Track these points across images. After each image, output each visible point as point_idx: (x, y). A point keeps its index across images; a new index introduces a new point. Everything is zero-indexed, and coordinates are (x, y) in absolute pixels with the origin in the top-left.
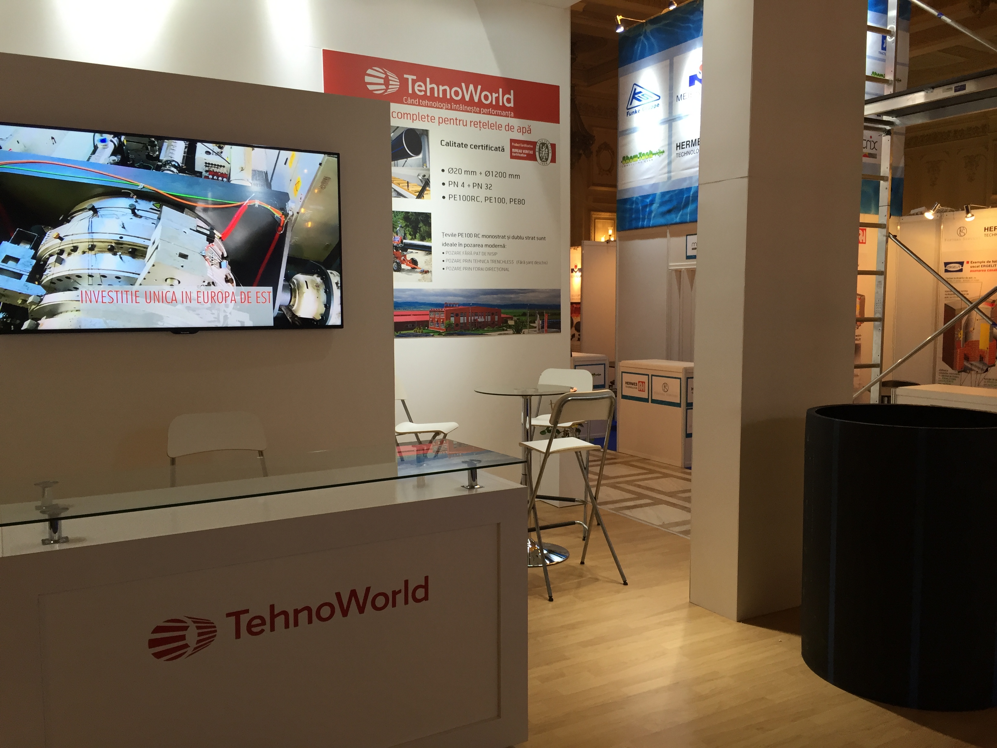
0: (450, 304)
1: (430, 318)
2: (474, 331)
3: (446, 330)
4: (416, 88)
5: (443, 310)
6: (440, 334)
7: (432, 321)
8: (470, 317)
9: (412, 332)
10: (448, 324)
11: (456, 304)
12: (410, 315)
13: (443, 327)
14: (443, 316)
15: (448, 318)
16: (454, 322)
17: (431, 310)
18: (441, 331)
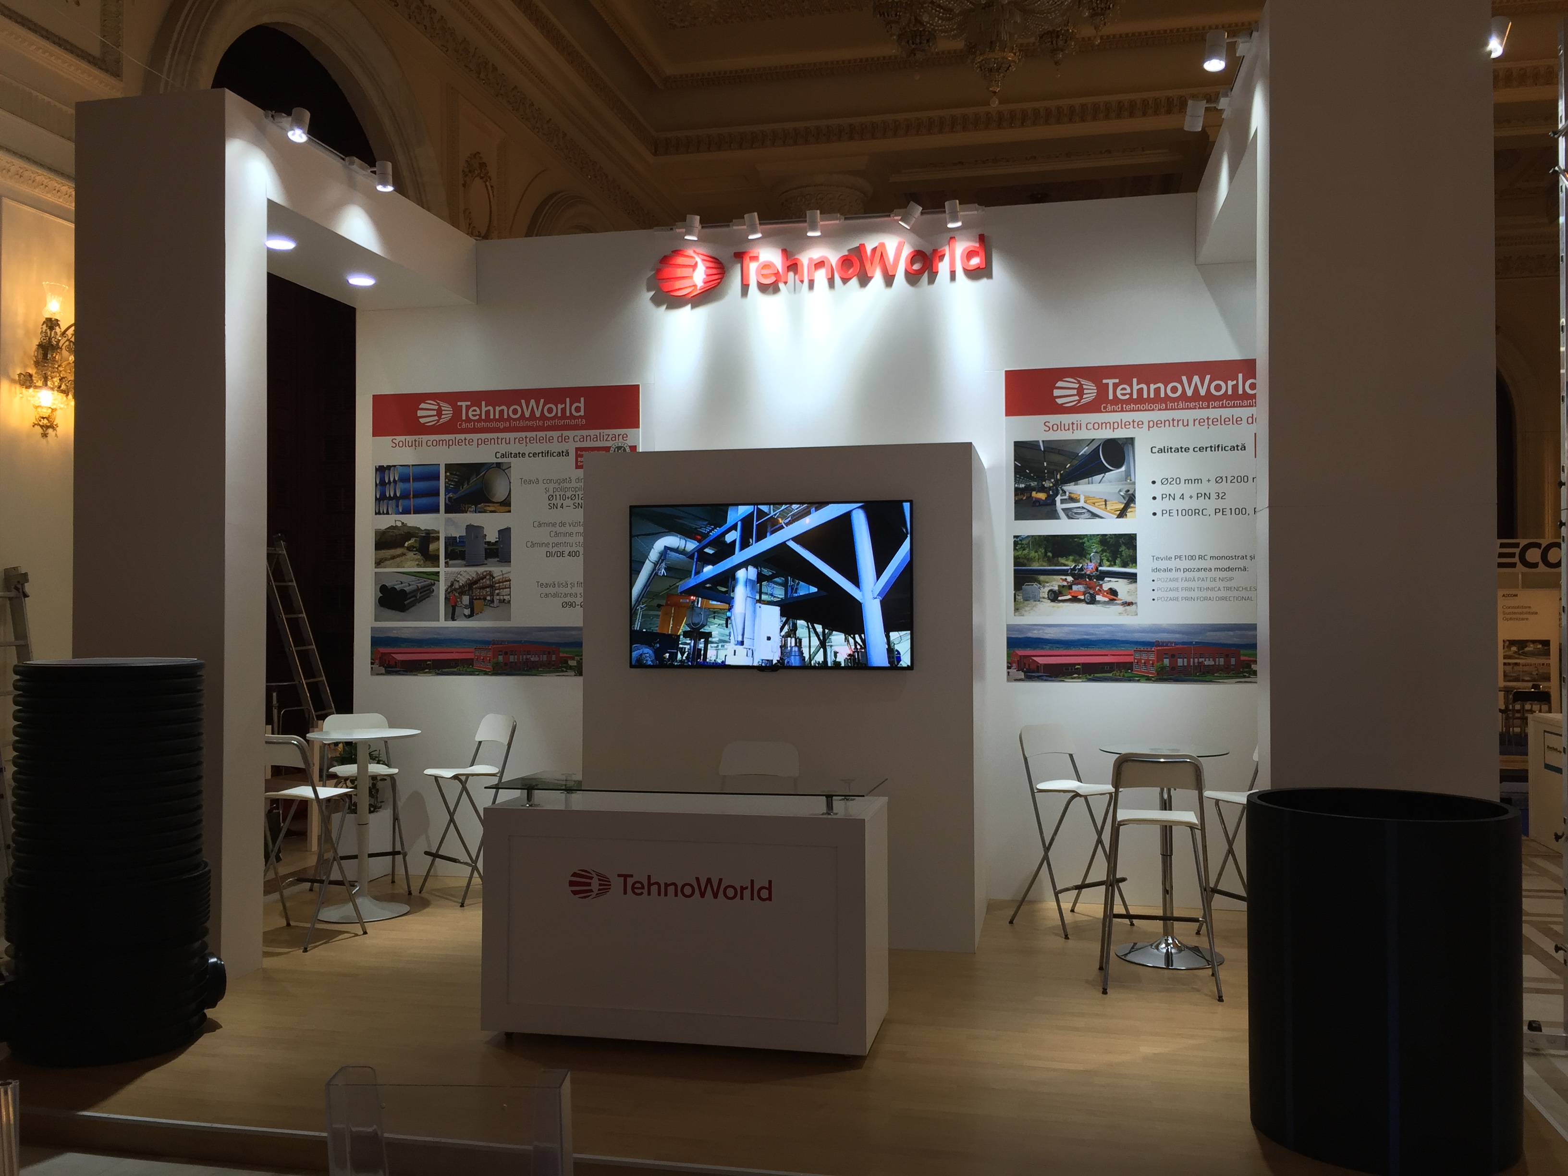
0: (1163, 643)
1: (1135, 659)
2: (1198, 676)
3: (1157, 674)
4: (1119, 392)
5: (1153, 650)
6: (1148, 679)
7: (1137, 663)
8: (1192, 660)
9: (1110, 675)
10: (1160, 668)
11: (1171, 643)
12: (1107, 655)
13: (1153, 670)
14: (1152, 657)
15: (1160, 658)
16: (1168, 665)
17: (1135, 649)
18: (1150, 675)
